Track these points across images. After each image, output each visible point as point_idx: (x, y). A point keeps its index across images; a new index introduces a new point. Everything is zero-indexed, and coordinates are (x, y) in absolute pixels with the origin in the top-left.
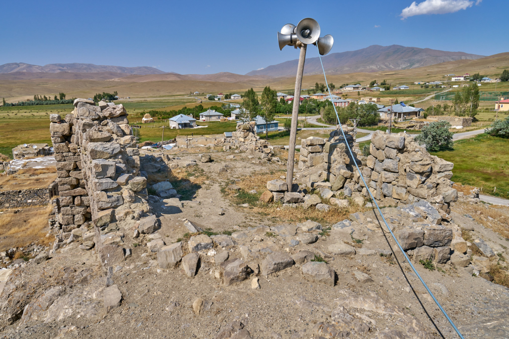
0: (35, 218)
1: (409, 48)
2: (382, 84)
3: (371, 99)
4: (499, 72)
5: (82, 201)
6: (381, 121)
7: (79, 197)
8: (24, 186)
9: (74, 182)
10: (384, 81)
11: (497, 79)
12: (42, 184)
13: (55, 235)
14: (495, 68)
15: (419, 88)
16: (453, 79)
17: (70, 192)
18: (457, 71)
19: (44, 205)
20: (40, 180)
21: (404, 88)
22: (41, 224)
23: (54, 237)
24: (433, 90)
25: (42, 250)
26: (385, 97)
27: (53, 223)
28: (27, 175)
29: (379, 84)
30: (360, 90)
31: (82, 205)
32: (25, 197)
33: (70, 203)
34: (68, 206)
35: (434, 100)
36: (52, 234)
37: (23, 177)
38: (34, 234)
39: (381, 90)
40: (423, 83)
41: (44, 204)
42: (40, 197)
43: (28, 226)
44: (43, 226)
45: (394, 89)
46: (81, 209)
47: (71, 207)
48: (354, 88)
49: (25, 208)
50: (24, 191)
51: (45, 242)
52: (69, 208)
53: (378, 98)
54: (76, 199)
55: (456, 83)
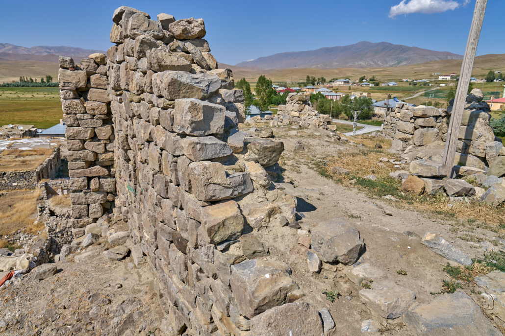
0: (22, 202)
1: (397, 46)
2: (371, 80)
3: (361, 94)
4: (484, 73)
5: (101, 185)
6: (374, 115)
7: (97, 179)
8: (9, 167)
9: (91, 158)
10: (373, 77)
11: (482, 79)
12: (29, 167)
13: (45, 223)
14: (480, 69)
15: (408, 85)
16: (440, 78)
17: (85, 171)
18: (443, 71)
19: (30, 189)
20: (27, 162)
21: (392, 85)
22: (29, 209)
23: (43, 225)
24: (422, 88)
25: (30, 239)
26: (375, 92)
27: (42, 209)
28: (13, 156)
29: (368, 80)
30: (350, 84)
31: (100, 190)
32: (10, 179)
33: (84, 186)
34: (81, 191)
35: (423, 97)
36: (41, 221)
37: (8, 159)
38: (21, 220)
39: (371, 85)
40: (411, 80)
41: (31, 187)
42: (26, 180)
43: (14, 210)
44: (31, 212)
45: (383, 85)
46: (100, 196)
47: (86, 193)
48: (345, 82)
49: (11, 192)
50: (9, 173)
51: (33, 230)
52: (82, 194)
53: (369, 93)
54: (92, 181)
55: (442, 82)
